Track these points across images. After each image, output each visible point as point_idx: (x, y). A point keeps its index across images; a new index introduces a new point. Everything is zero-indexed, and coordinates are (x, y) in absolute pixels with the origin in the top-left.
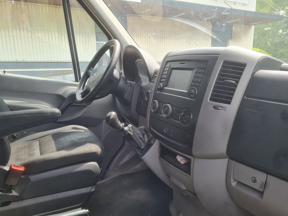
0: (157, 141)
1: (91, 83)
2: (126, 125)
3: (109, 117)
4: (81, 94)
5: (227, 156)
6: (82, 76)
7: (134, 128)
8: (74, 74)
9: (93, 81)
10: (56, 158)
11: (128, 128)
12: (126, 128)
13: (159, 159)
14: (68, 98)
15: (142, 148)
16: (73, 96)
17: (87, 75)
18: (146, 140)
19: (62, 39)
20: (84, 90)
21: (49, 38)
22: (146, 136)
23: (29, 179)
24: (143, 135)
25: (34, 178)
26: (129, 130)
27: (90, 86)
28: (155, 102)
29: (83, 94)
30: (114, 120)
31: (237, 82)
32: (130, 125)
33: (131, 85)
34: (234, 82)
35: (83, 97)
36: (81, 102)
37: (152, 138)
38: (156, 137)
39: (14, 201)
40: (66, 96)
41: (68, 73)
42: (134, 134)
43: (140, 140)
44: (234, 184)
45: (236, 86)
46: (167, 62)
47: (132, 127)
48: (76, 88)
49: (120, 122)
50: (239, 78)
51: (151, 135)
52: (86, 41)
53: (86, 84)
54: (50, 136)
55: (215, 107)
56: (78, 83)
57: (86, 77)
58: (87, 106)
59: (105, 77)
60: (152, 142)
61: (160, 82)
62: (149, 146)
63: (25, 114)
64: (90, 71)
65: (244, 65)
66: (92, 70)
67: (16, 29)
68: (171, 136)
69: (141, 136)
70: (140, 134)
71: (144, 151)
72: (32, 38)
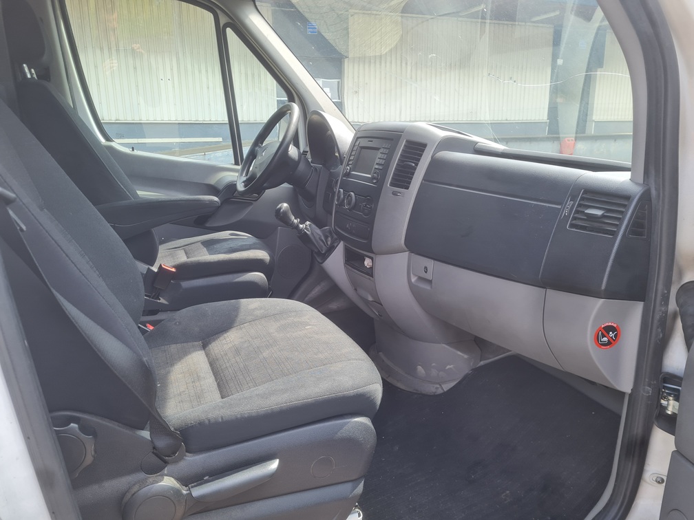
0: (342, 242)
1: (257, 167)
2: (302, 222)
3: (280, 209)
4: (244, 182)
5: (406, 249)
6: (245, 157)
7: (314, 226)
8: (232, 149)
9: (260, 164)
10: (212, 261)
11: (306, 226)
12: (301, 226)
13: (345, 266)
14: (223, 189)
15: (323, 252)
16: (232, 187)
17: (253, 155)
18: (329, 243)
19: (200, 72)
20: (248, 176)
21: (172, 69)
22: (330, 239)
23: (180, 285)
24: (326, 237)
25: (186, 284)
26: (306, 228)
27: (257, 170)
28: (350, 195)
29: (246, 183)
30: (285, 213)
31: (417, 165)
32: (308, 223)
33: (316, 169)
34: (414, 165)
35: (245, 186)
36: (243, 193)
37: (336, 239)
38: (341, 238)
39: (162, 311)
40: (221, 187)
41: (215, 147)
42: (312, 234)
43: (321, 243)
44: (414, 279)
45: (415, 169)
46: (358, 138)
47: (310, 225)
48: (237, 174)
49: (293, 218)
50: (419, 160)
51: (335, 236)
52: (253, 75)
53: (251, 168)
54: (199, 244)
55: (395, 194)
56: (239, 167)
57: (251, 157)
58: (252, 204)
59: (276, 158)
60: (335, 245)
61: (348, 165)
62: (331, 249)
63: (179, 201)
64: (257, 148)
65: (425, 146)
66: (260, 147)
67: (102, 49)
68: (354, 231)
69: (323, 238)
70: (321, 234)
71: (325, 256)
72: (135, 68)
